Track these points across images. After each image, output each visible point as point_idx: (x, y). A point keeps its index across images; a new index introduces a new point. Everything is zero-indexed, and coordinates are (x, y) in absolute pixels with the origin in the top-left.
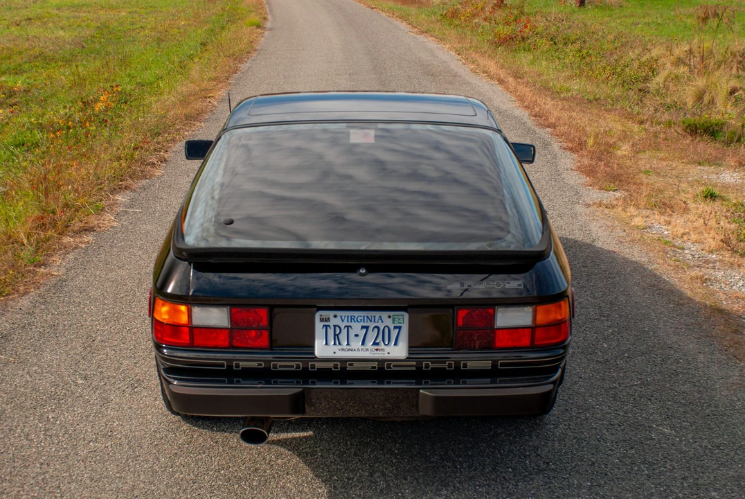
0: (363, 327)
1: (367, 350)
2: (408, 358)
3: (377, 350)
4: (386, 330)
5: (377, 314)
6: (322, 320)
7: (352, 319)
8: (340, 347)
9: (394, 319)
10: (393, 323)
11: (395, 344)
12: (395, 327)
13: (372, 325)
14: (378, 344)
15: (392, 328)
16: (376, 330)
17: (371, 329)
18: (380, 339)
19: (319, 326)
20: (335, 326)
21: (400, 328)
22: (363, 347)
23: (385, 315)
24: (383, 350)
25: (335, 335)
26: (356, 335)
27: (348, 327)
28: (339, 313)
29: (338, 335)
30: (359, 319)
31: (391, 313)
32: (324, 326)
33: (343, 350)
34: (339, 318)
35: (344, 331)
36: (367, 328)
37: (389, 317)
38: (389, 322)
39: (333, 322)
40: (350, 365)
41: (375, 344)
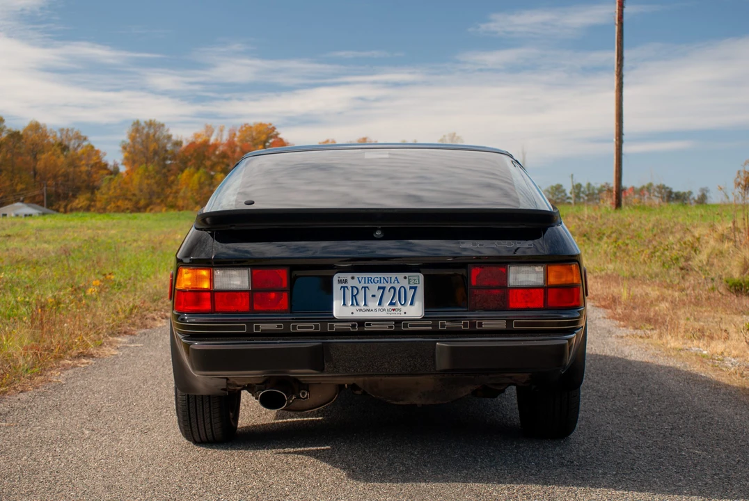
0: (379, 288)
1: (384, 310)
2: (423, 318)
3: (394, 310)
4: (403, 290)
5: (393, 275)
6: (340, 282)
7: (369, 280)
8: (358, 308)
9: (409, 280)
10: (409, 283)
11: (411, 304)
12: (411, 288)
13: (388, 286)
14: (394, 304)
15: (408, 289)
16: (393, 290)
17: (387, 290)
18: (397, 298)
19: (336, 287)
20: (352, 287)
21: (415, 288)
22: (380, 308)
23: (400, 276)
24: (399, 310)
25: (352, 296)
26: (373, 296)
27: (365, 288)
28: (356, 275)
29: (355, 296)
30: (376, 279)
31: (407, 274)
32: (342, 287)
33: (360, 310)
34: (356, 279)
35: (362, 293)
36: (384, 288)
37: (405, 278)
38: (405, 283)
39: (351, 283)
40: (367, 325)
41: (391, 304)
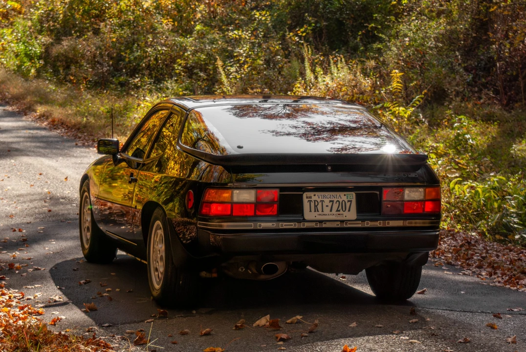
0: (330, 201)
1: (333, 214)
2: (356, 219)
3: (339, 214)
4: (344, 202)
5: (338, 194)
6: (307, 198)
7: (324, 196)
8: (318, 213)
9: (347, 196)
10: (347, 198)
11: (349, 211)
12: (348, 201)
13: (335, 200)
14: (339, 211)
15: (346, 202)
16: (338, 203)
17: (335, 202)
18: (340, 207)
19: (305, 201)
20: (315, 201)
21: (351, 201)
22: (331, 213)
23: (342, 194)
24: (342, 214)
25: (315, 206)
26: (327, 206)
27: (322, 201)
28: (317, 193)
29: (317, 206)
30: (328, 196)
31: (346, 193)
32: (309, 201)
33: (320, 215)
34: (317, 196)
35: (320, 204)
36: (333, 201)
37: (345, 195)
38: (345, 198)
39: (314, 198)
40: (324, 223)
41: (338, 211)
